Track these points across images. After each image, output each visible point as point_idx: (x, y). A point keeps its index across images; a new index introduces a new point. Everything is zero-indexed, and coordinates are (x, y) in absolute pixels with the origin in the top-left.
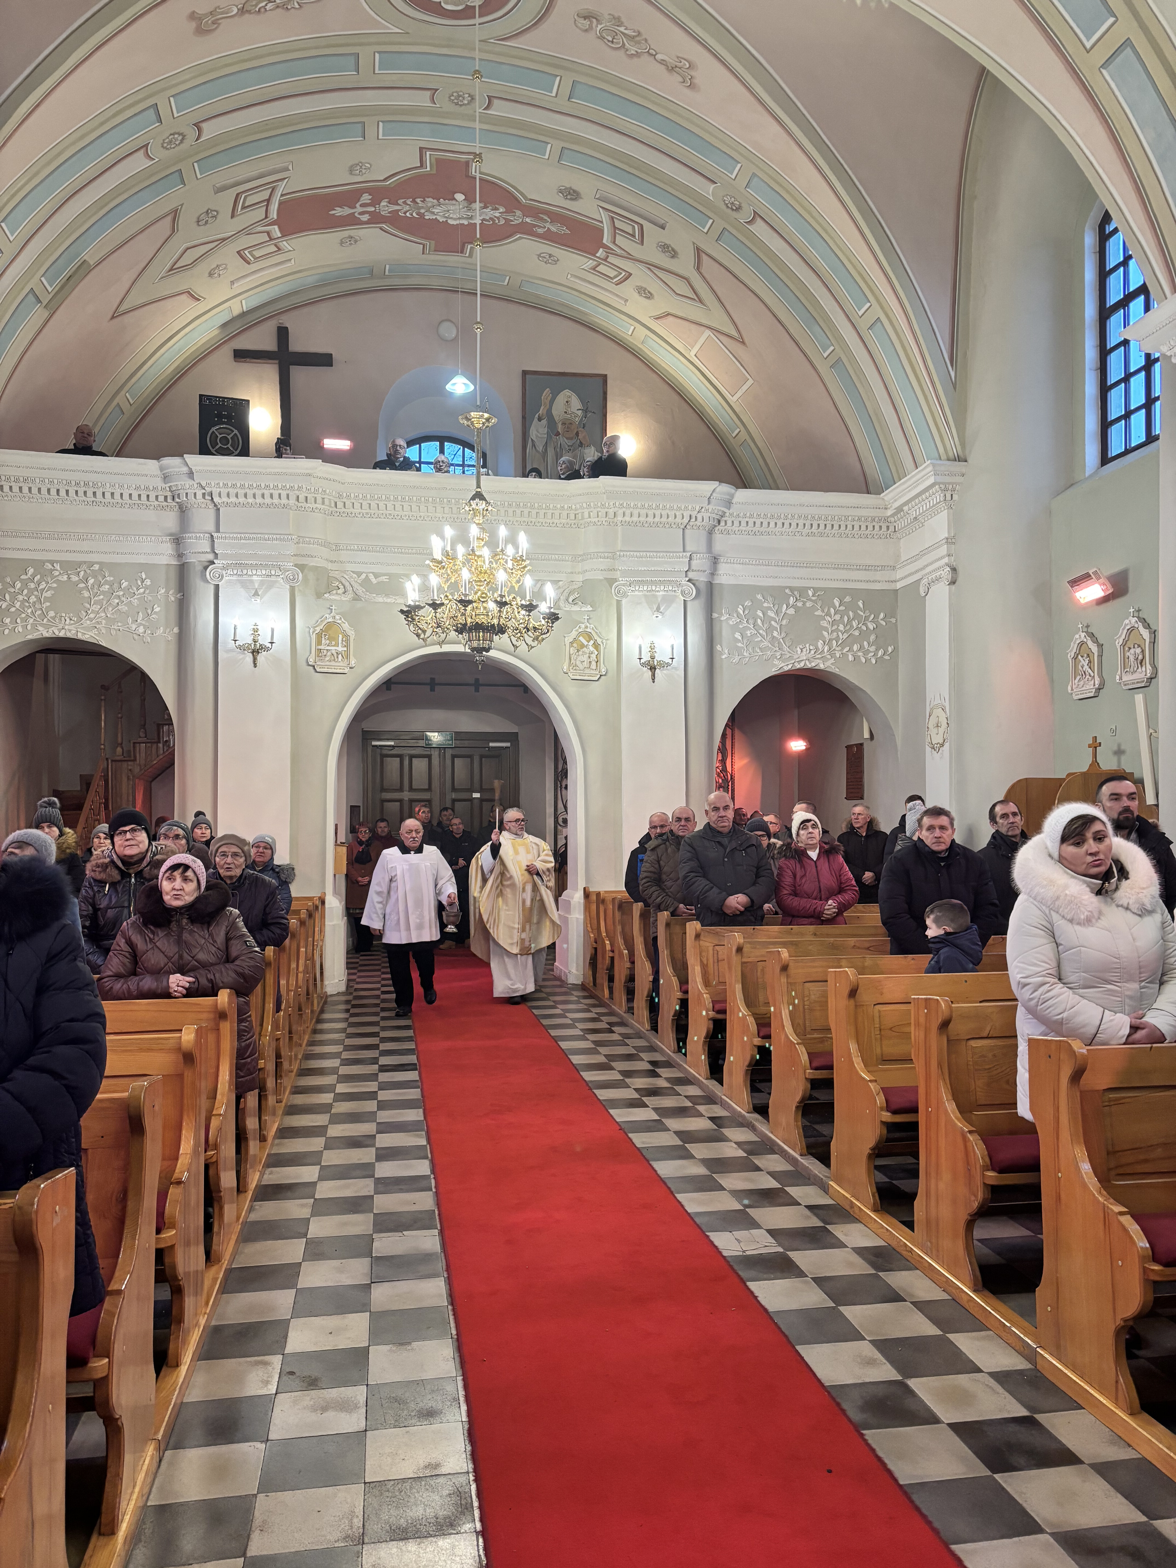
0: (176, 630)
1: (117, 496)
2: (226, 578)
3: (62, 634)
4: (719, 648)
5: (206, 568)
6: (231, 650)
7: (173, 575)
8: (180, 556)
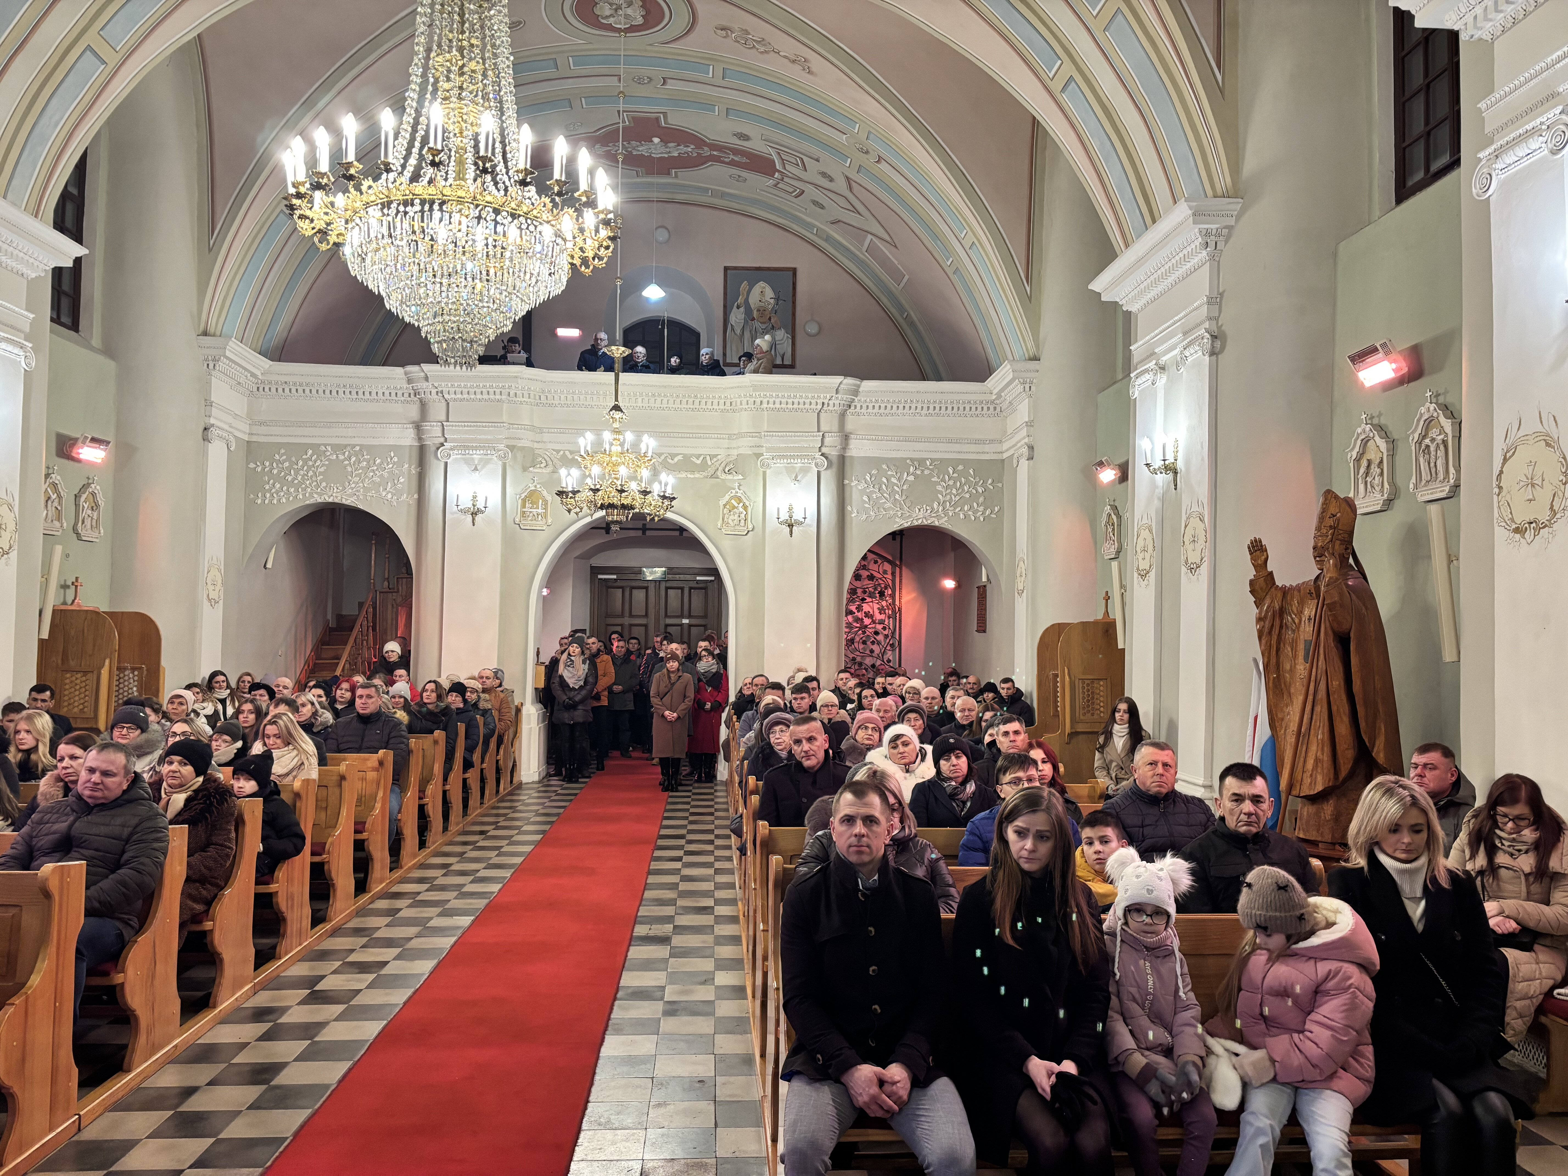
0: (416, 496)
1: (374, 394)
2: (452, 457)
3: (331, 500)
4: (849, 508)
5: (438, 449)
6: (456, 513)
7: (415, 454)
8: (420, 439)
